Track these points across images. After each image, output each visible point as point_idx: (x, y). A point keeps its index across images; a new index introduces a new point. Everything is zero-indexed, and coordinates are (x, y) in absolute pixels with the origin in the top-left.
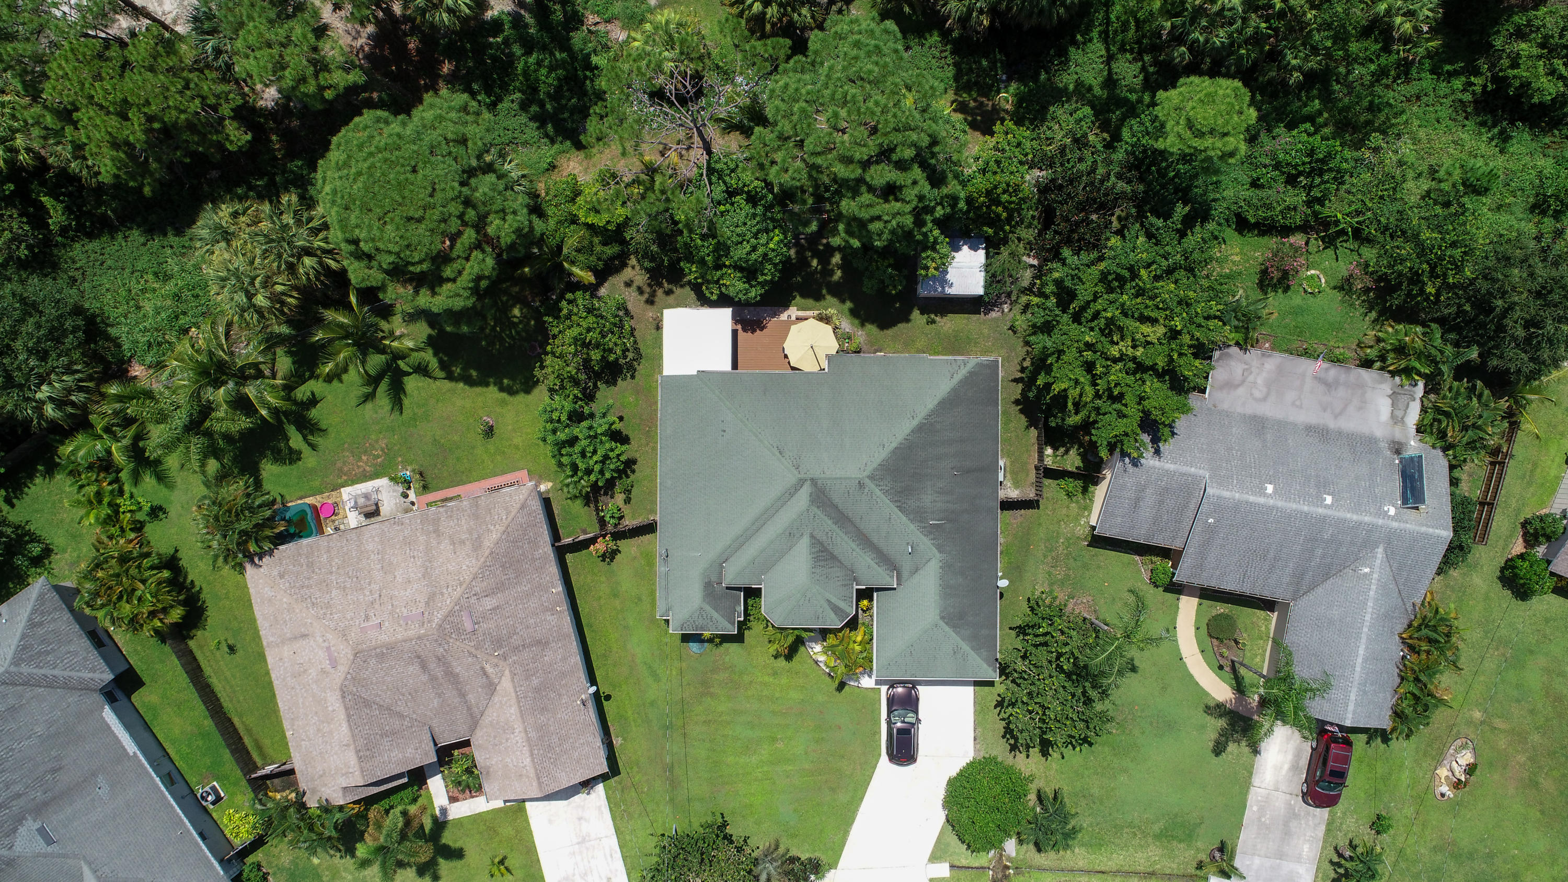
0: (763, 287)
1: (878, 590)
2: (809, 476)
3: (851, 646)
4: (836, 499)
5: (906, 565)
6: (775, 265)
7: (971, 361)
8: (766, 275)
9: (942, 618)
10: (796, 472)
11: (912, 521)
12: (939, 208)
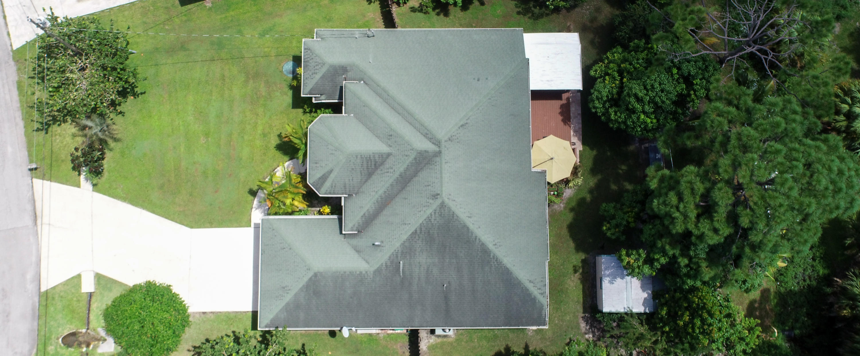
0: (603, 114)
1: (340, 220)
2: (443, 149)
3: (290, 196)
4: (423, 175)
5: (363, 242)
6: (625, 123)
7: (545, 301)
8: (616, 114)
9: (316, 275)
10: (446, 138)
11: (403, 244)
12: (686, 261)
